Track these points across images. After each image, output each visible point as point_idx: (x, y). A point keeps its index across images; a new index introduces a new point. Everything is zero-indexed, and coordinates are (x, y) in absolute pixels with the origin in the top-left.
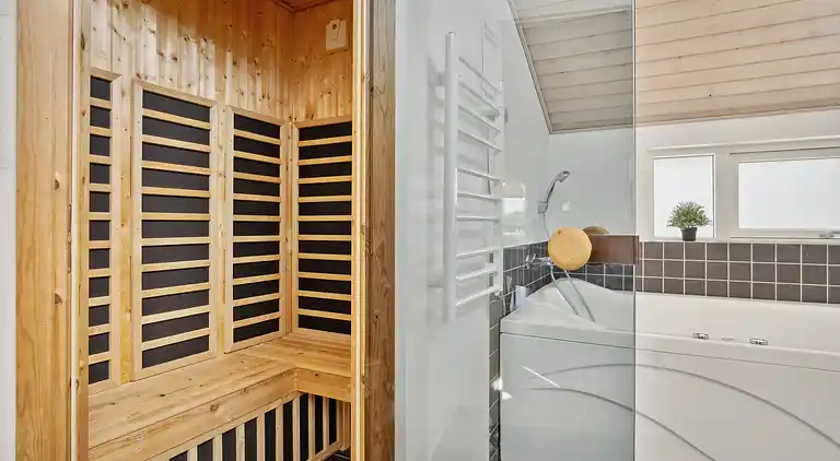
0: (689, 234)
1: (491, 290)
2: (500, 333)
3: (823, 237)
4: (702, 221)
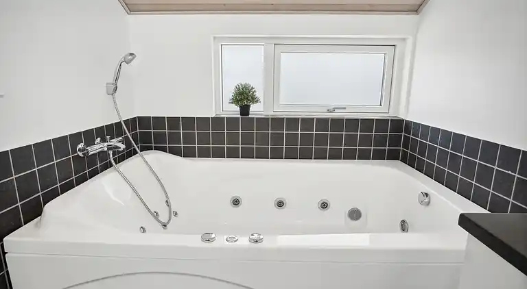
0: (245, 110)
2: (5, 253)
3: (329, 111)
4: (254, 100)
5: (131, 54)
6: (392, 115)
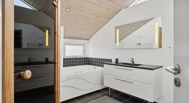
6: (85, 57)
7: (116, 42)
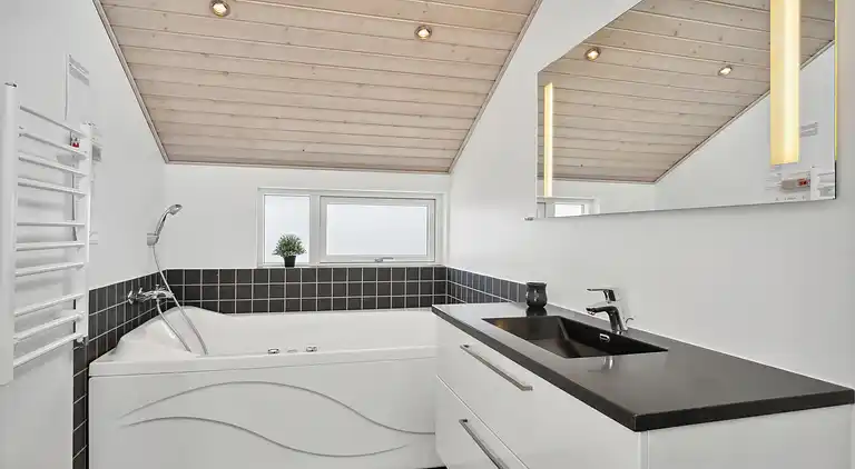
0: (290, 262)
1: (74, 336)
2: (88, 378)
3: (377, 261)
4: (300, 251)
5: (177, 206)
6: (437, 263)
7: (541, 176)
